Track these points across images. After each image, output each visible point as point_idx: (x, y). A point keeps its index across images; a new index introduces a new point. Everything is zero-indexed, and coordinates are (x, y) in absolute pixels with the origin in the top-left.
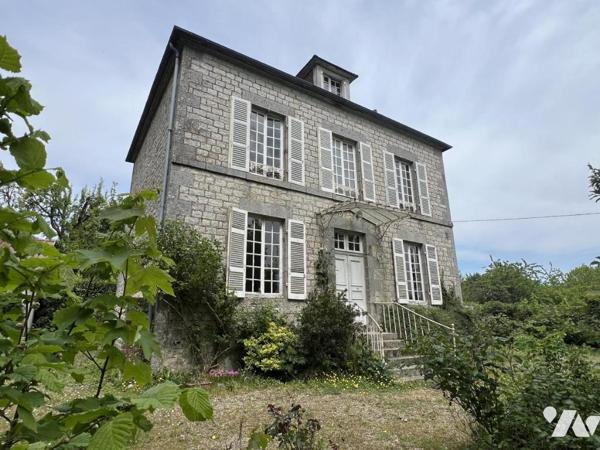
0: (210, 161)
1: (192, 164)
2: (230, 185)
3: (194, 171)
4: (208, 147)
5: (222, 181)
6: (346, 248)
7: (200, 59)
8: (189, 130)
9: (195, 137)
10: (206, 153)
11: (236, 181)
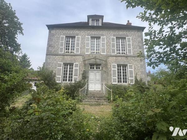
0: (55, 52)
1: (50, 54)
2: (59, 57)
3: (51, 56)
4: (54, 49)
5: (57, 57)
6: (95, 69)
7: (53, 30)
8: (50, 47)
9: (51, 48)
10: (54, 51)
11: (61, 56)
